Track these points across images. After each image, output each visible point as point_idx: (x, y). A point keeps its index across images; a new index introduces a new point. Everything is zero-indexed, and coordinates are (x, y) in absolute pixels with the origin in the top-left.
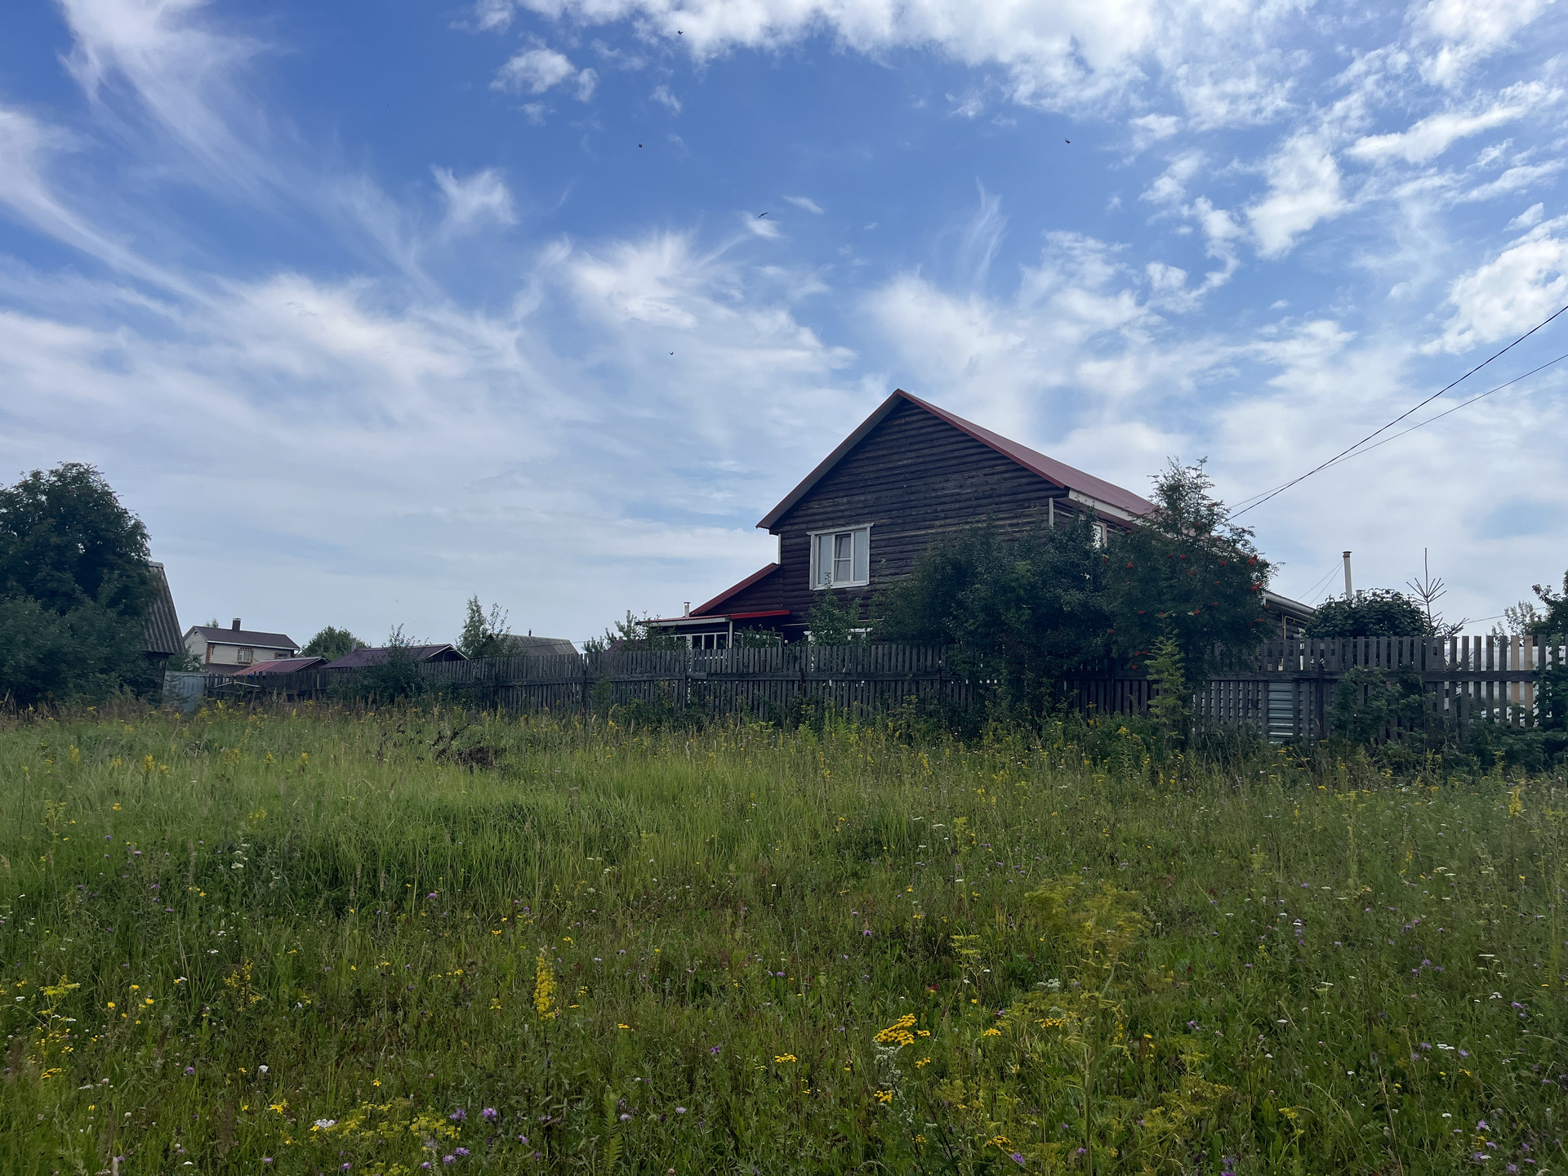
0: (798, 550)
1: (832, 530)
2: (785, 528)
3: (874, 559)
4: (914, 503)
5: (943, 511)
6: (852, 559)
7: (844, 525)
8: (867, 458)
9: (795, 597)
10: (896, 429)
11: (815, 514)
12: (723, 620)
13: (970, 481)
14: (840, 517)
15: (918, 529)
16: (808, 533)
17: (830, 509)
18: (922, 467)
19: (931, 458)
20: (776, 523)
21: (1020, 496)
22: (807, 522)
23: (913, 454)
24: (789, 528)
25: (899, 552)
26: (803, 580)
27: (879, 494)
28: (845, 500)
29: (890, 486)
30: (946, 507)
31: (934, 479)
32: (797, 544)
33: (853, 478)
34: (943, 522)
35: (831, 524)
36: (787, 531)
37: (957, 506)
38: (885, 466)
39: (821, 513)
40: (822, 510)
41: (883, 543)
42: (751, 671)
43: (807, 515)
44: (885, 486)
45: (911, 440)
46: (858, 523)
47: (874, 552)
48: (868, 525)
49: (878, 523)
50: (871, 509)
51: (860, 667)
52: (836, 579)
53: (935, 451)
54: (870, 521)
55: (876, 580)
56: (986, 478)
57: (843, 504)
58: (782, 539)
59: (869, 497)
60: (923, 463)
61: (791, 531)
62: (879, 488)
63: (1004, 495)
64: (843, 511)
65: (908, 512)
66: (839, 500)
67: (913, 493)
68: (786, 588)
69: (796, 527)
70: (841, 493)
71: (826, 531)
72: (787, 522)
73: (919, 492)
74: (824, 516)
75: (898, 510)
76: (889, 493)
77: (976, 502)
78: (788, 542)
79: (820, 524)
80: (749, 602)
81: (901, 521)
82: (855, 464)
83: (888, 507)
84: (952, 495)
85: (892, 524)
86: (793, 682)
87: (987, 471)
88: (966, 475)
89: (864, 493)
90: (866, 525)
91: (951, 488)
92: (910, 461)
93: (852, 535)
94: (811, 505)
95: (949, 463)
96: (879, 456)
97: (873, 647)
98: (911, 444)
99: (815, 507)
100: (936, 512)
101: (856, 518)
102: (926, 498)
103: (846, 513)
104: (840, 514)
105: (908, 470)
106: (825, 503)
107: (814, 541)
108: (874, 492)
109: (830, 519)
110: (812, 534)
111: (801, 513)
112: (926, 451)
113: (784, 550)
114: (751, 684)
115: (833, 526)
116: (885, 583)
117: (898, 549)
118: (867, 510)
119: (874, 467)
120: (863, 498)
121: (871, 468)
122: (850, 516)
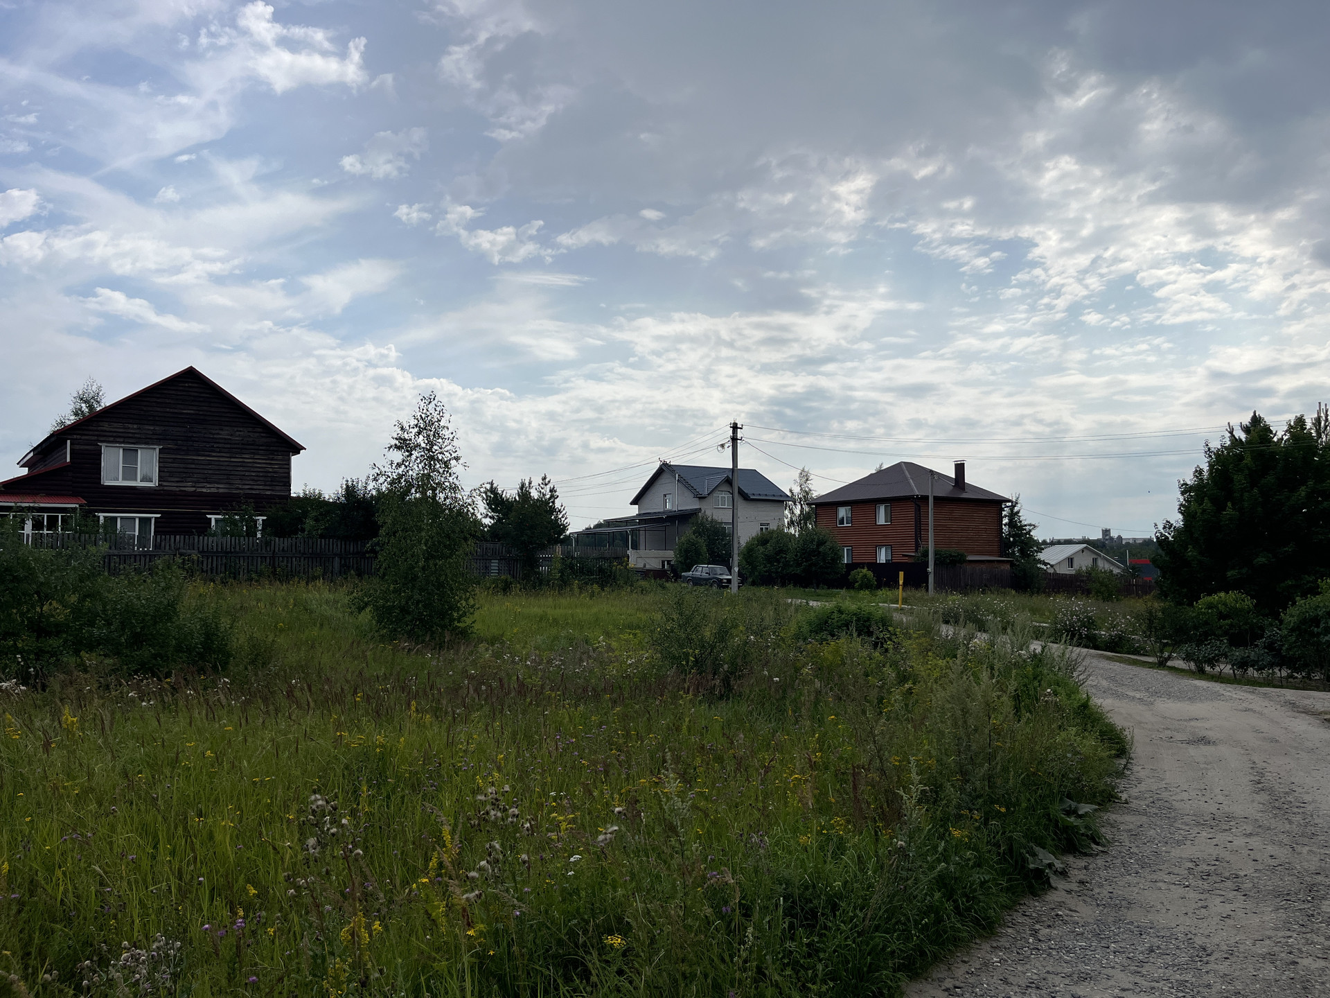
0: (88, 454)
1: (120, 445)
2: (74, 437)
3: (162, 469)
4: (197, 439)
5: (217, 447)
6: (139, 467)
7: (132, 443)
8: (156, 402)
9: (85, 488)
11: (105, 431)
13: (238, 433)
14: (128, 437)
15: (198, 455)
16: (99, 444)
17: (121, 430)
18: (202, 417)
19: (209, 413)
21: (272, 448)
22: (97, 436)
23: (195, 408)
24: (78, 437)
25: (183, 468)
26: (94, 475)
27: (167, 428)
28: (135, 426)
29: (176, 424)
30: (220, 445)
31: (211, 427)
32: (86, 450)
33: (142, 413)
34: (219, 454)
35: (119, 440)
36: (76, 439)
37: (229, 446)
38: (172, 410)
39: (111, 432)
40: (112, 430)
41: (170, 460)
43: (98, 431)
44: (171, 424)
45: (193, 398)
46: (148, 444)
47: (162, 465)
48: (158, 448)
49: (166, 446)
50: (160, 437)
52: (124, 479)
53: (213, 409)
54: (160, 445)
55: (165, 484)
56: (250, 434)
57: (133, 429)
58: (72, 444)
59: (157, 428)
60: (202, 415)
61: (81, 439)
62: (166, 423)
63: (262, 446)
64: (132, 433)
65: (190, 443)
66: (130, 425)
67: (194, 432)
68: (75, 480)
69: (84, 437)
70: (131, 421)
71: (116, 445)
72: (75, 432)
73: (199, 432)
74: (115, 434)
75: (181, 440)
76: (173, 428)
77: (241, 446)
78: (78, 447)
79: (112, 439)
81: (185, 448)
83: (174, 438)
84: (225, 439)
85: (177, 449)
87: (250, 429)
88: (236, 429)
89: (153, 425)
90: (155, 446)
91: (225, 434)
92: (192, 412)
93: (140, 452)
94: (101, 424)
95: (223, 419)
96: (166, 403)
98: (193, 401)
99: (106, 426)
100: (213, 447)
101: (147, 441)
102: (205, 437)
103: (135, 435)
104: (130, 435)
105: (191, 417)
106: (115, 425)
107: (105, 451)
108: (161, 425)
109: (119, 437)
110: (103, 445)
111: (90, 428)
112: (205, 408)
113: (74, 453)
115: (123, 442)
116: (172, 486)
117: (182, 465)
118: (156, 437)
119: (162, 410)
120: (152, 428)
121: (159, 409)
122: (140, 438)
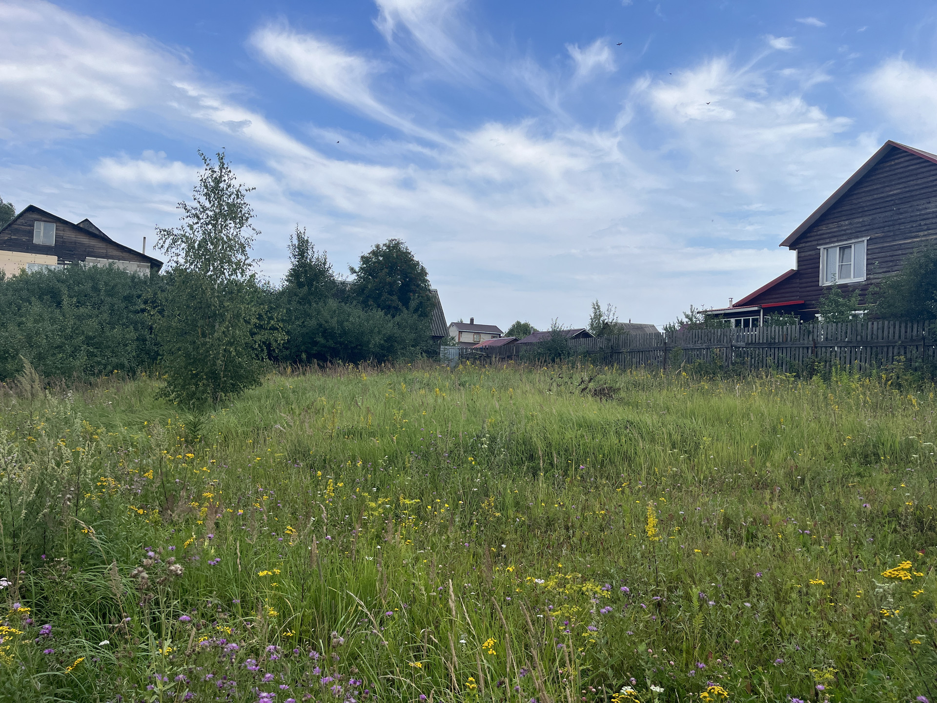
0: (810, 259)
1: (836, 244)
2: (801, 245)
3: (870, 261)
4: (903, 220)
5: (926, 224)
6: (852, 263)
7: (846, 240)
8: (864, 192)
9: (808, 291)
10: (888, 169)
11: (824, 234)
12: (756, 308)
14: (843, 235)
15: (905, 239)
16: (818, 247)
17: (835, 230)
18: (908, 195)
19: (916, 187)
20: (793, 242)
22: (817, 240)
23: (901, 186)
24: (803, 245)
25: (890, 256)
26: (814, 279)
27: (874, 216)
28: (847, 222)
29: (883, 210)
30: (928, 222)
31: (918, 202)
32: (810, 255)
33: (853, 207)
34: (926, 233)
35: (836, 239)
36: (802, 247)
38: (879, 196)
39: (828, 233)
40: (828, 231)
41: (877, 251)
42: (777, 341)
43: (817, 235)
44: (879, 210)
45: (899, 176)
46: (857, 237)
47: (869, 257)
48: (865, 239)
49: (873, 236)
50: (868, 227)
51: (859, 338)
52: (840, 278)
53: (919, 182)
54: (867, 236)
55: (872, 276)
57: (845, 226)
58: (799, 253)
59: (866, 219)
60: (909, 191)
61: (805, 247)
62: (874, 211)
64: (845, 230)
65: (897, 227)
66: (842, 223)
67: (901, 213)
68: (801, 286)
69: (809, 244)
70: (844, 218)
71: (832, 245)
72: (802, 241)
73: (906, 212)
74: (830, 235)
75: (888, 226)
76: (880, 215)
78: (803, 254)
79: (828, 241)
80: (774, 296)
81: (892, 234)
82: (855, 197)
83: (881, 225)
84: (933, 213)
85: (883, 237)
86: (808, 348)
89: (862, 217)
90: (863, 239)
91: (933, 207)
92: (899, 191)
93: (853, 247)
94: (820, 228)
96: (874, 189)
97: (870, 324)
98: (901, 178)
99: (824, 229)
100: (920, 225)
101: (857, 234)
102: (912, 216)
103: (848, 232)
104: (843, 232)
105: (898, 197)
106: (831, 226)
107: (823, 253)
108: (870, 215)
109: (835, 236)
110: (821, 248)
111: (812, 234)
112: (912, 183)
113: (800, 260)
114: (777, 350)
115: (838, 241)
116: (879, 278)
117: (888, 254)
118: (864, 229)
119: (870, 198)
120: (861, 220)
121: (868, 198)
122: (851, 233)
